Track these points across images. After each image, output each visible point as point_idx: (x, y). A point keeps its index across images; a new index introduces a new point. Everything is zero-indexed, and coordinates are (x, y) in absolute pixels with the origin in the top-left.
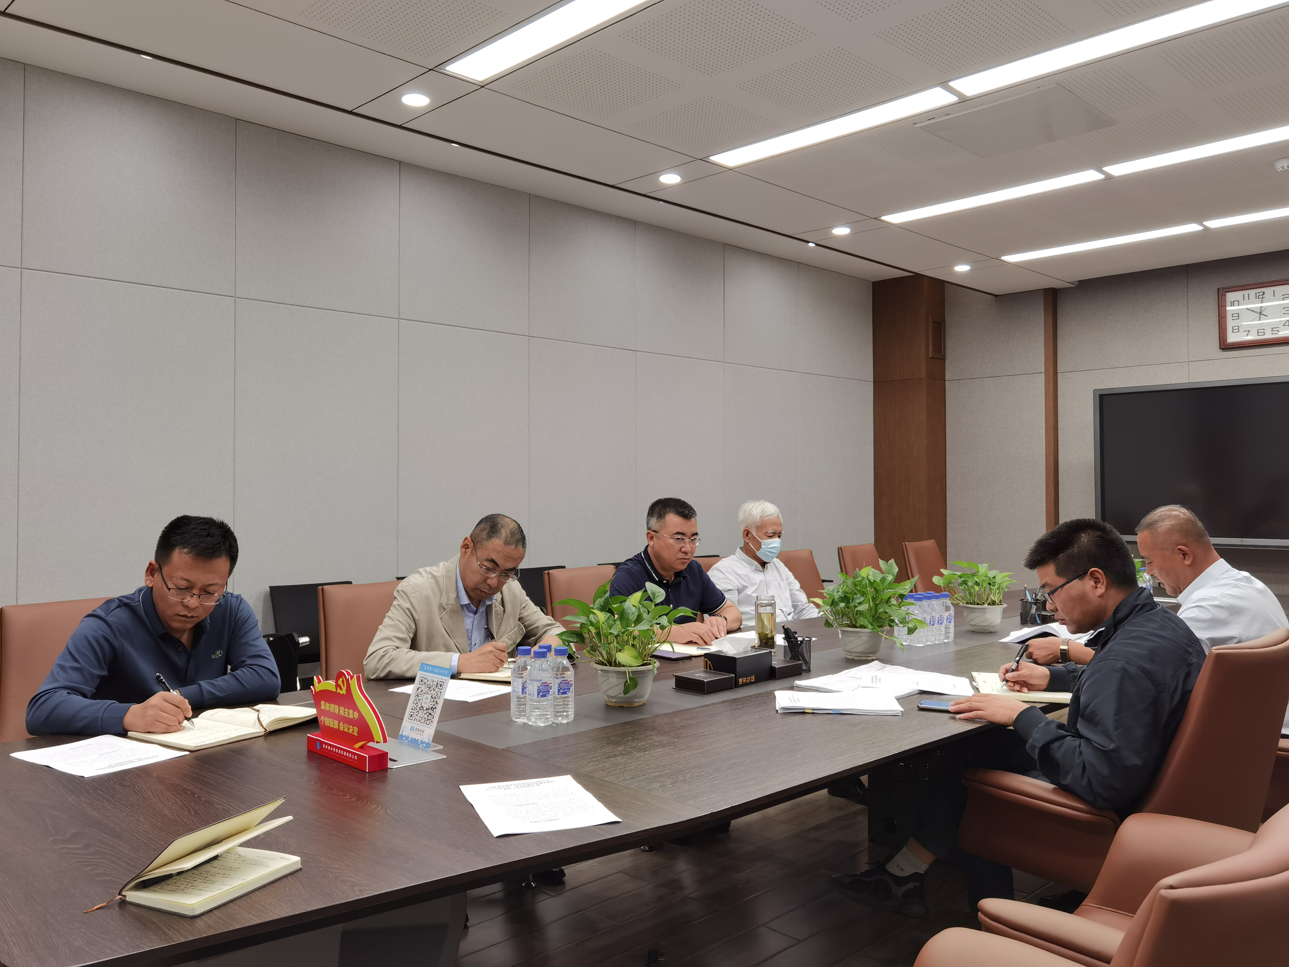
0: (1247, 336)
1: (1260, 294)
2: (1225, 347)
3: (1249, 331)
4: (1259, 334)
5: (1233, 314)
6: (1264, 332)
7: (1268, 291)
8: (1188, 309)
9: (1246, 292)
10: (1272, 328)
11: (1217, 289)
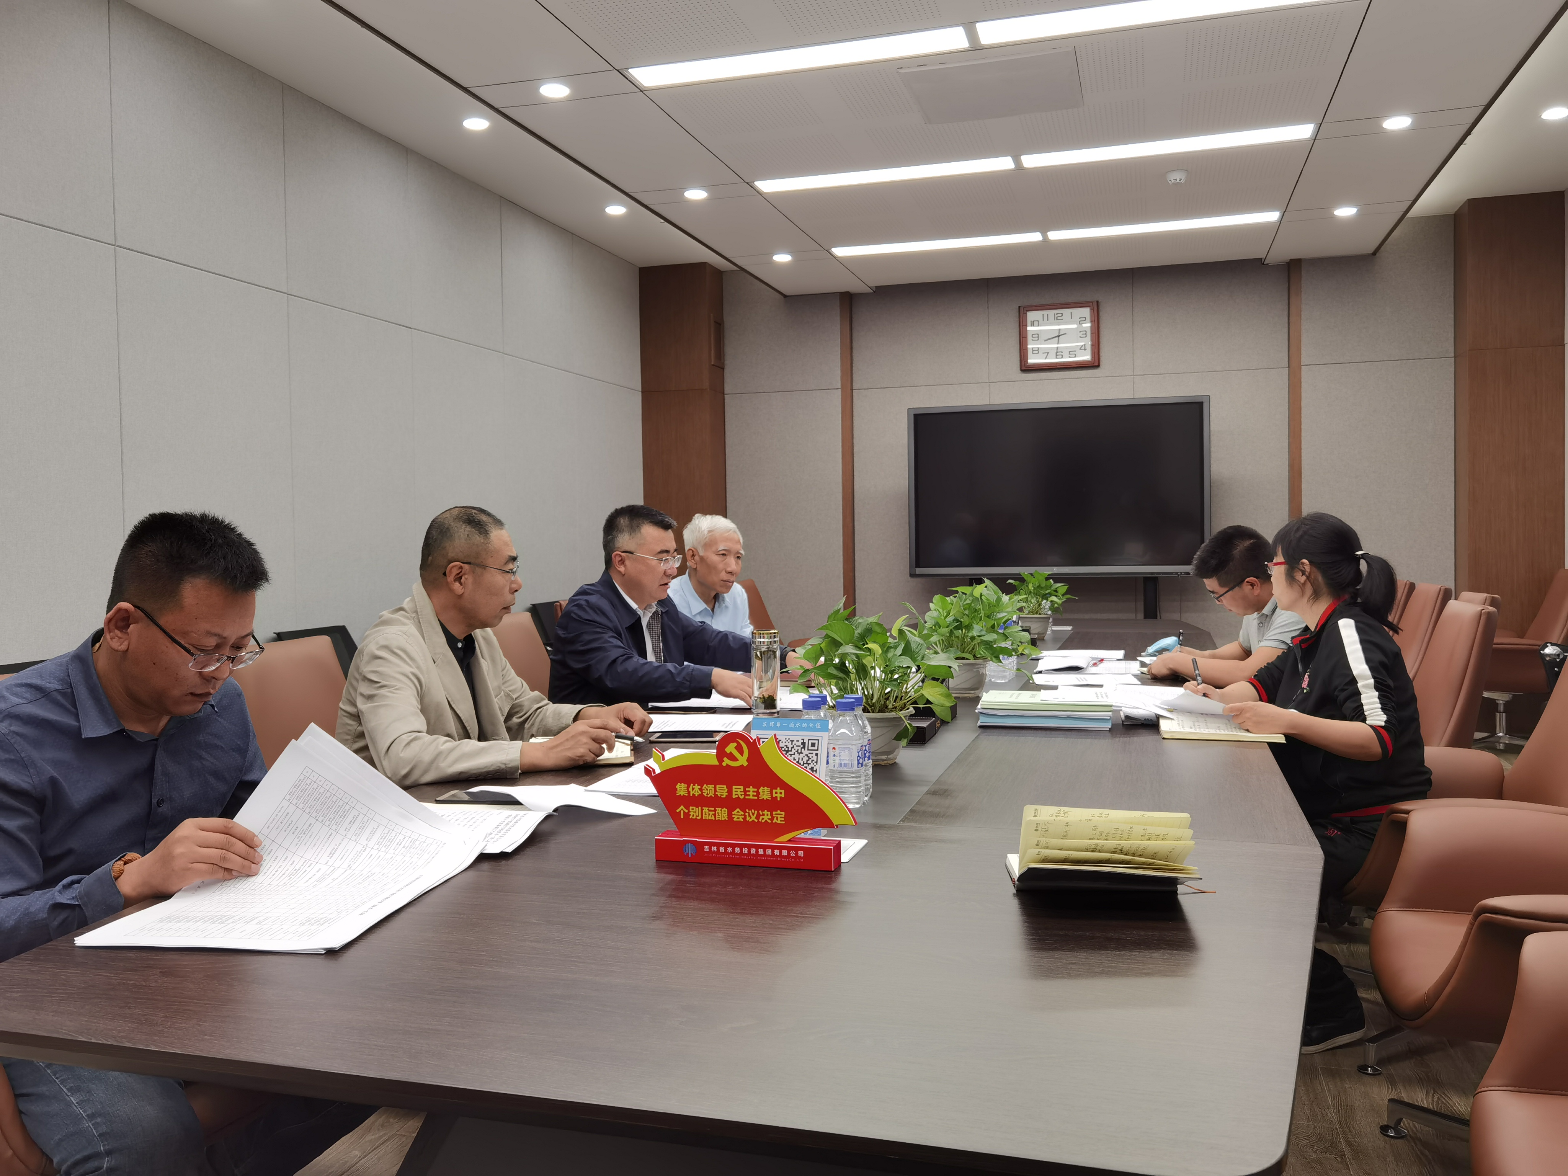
0: (1046, 358)
1: (1058, 315)
2: (1026, 368)
3: (1048, 353)
4: (1058, 357)
5: (1033, 335)
6: (1062, 355)
7: (1066, 312)
8: (988, 326)
9: (1045, 312)
10: (1070, 352)
11: (1018, 307)
